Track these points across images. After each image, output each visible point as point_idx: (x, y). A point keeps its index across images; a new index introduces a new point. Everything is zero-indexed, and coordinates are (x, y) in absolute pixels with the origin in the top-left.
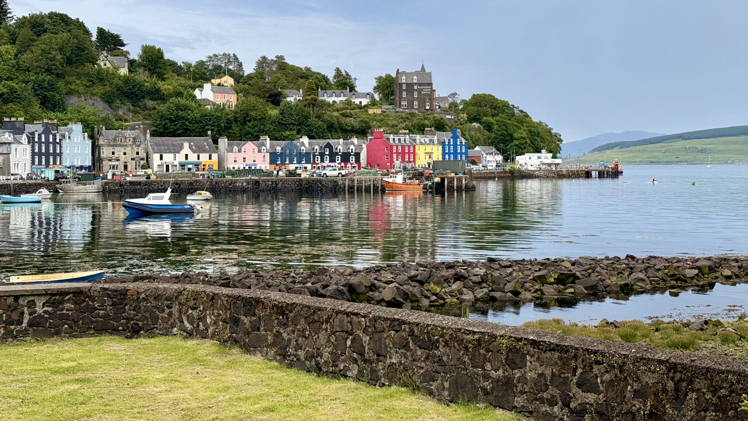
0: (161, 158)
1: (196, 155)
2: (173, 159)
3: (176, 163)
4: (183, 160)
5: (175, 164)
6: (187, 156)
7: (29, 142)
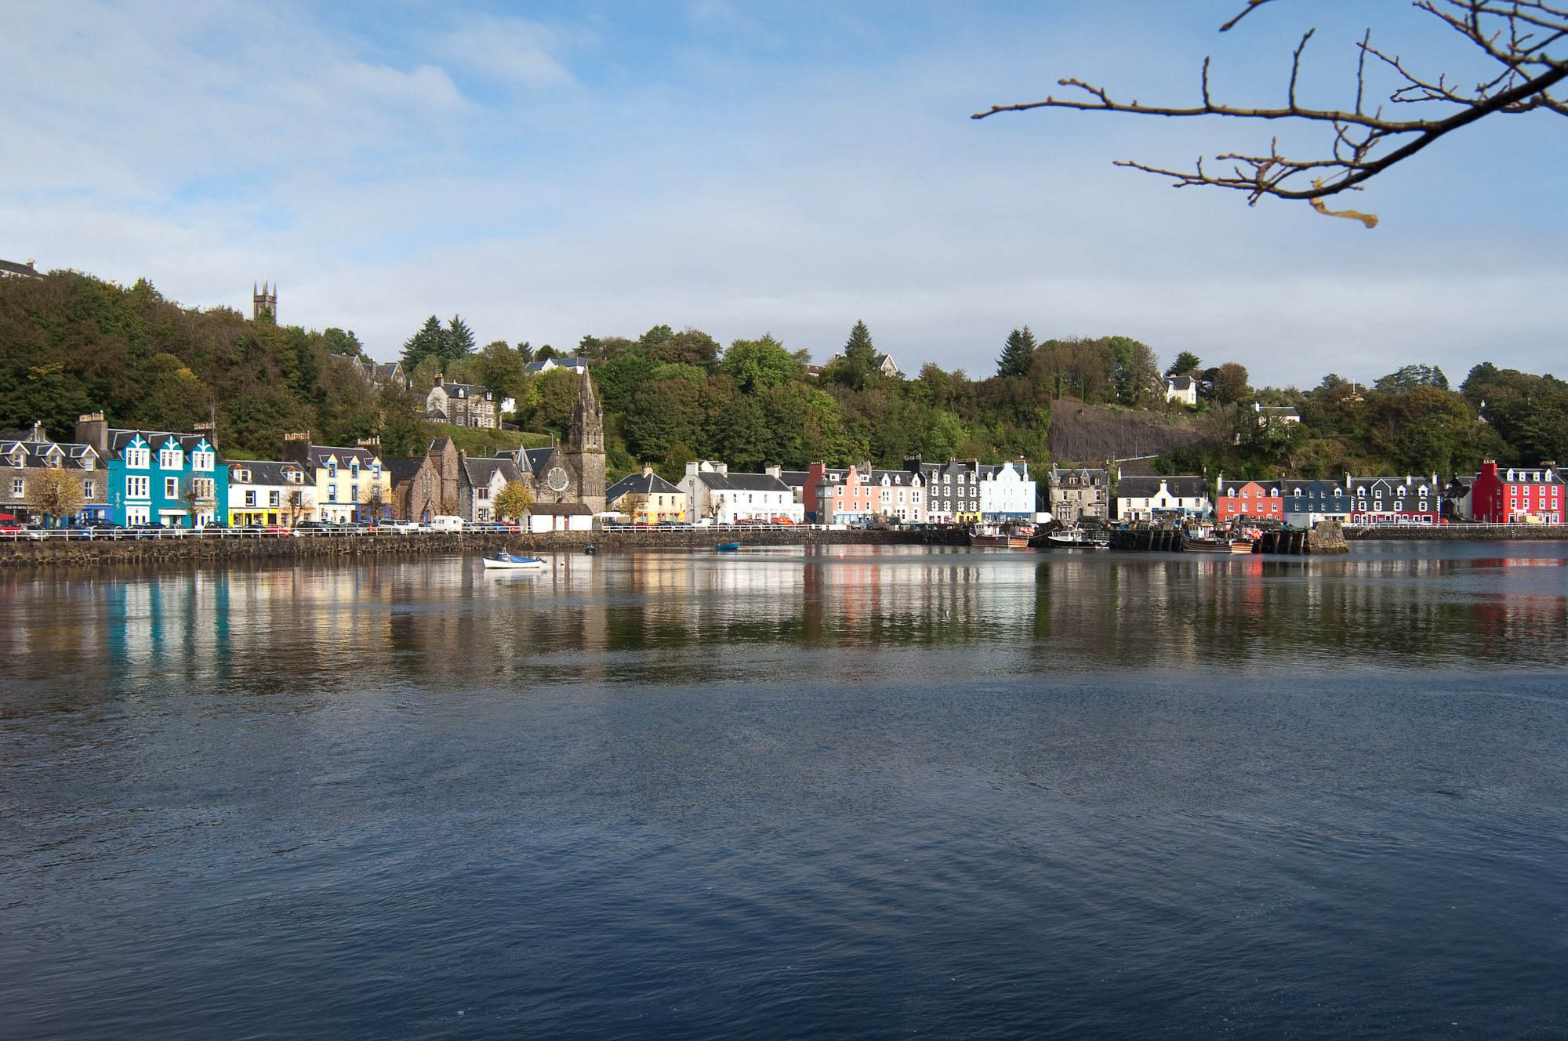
0: (1129, 504)
1: (1177, 499)
2: (1144, 504)
3: (1149, 510)
4: (1159, 506)
5: (1147, 511)
6: (1164, 501)
7: (923, 484)
